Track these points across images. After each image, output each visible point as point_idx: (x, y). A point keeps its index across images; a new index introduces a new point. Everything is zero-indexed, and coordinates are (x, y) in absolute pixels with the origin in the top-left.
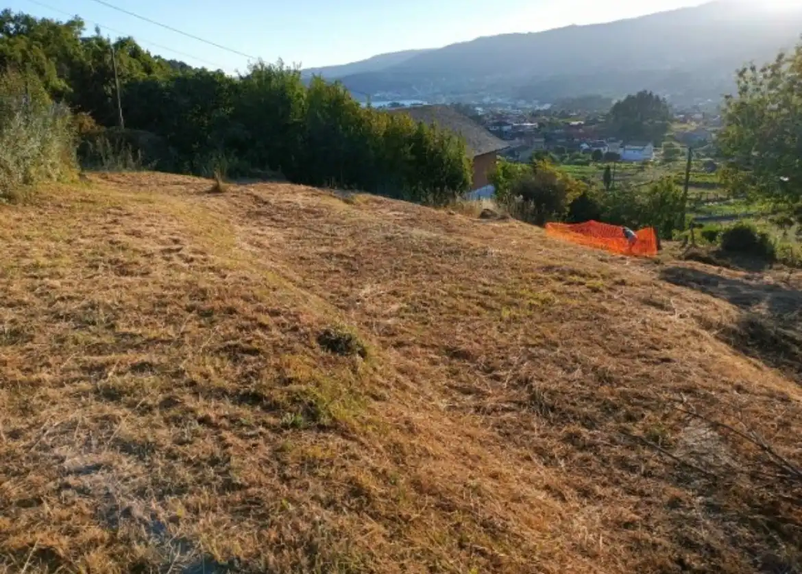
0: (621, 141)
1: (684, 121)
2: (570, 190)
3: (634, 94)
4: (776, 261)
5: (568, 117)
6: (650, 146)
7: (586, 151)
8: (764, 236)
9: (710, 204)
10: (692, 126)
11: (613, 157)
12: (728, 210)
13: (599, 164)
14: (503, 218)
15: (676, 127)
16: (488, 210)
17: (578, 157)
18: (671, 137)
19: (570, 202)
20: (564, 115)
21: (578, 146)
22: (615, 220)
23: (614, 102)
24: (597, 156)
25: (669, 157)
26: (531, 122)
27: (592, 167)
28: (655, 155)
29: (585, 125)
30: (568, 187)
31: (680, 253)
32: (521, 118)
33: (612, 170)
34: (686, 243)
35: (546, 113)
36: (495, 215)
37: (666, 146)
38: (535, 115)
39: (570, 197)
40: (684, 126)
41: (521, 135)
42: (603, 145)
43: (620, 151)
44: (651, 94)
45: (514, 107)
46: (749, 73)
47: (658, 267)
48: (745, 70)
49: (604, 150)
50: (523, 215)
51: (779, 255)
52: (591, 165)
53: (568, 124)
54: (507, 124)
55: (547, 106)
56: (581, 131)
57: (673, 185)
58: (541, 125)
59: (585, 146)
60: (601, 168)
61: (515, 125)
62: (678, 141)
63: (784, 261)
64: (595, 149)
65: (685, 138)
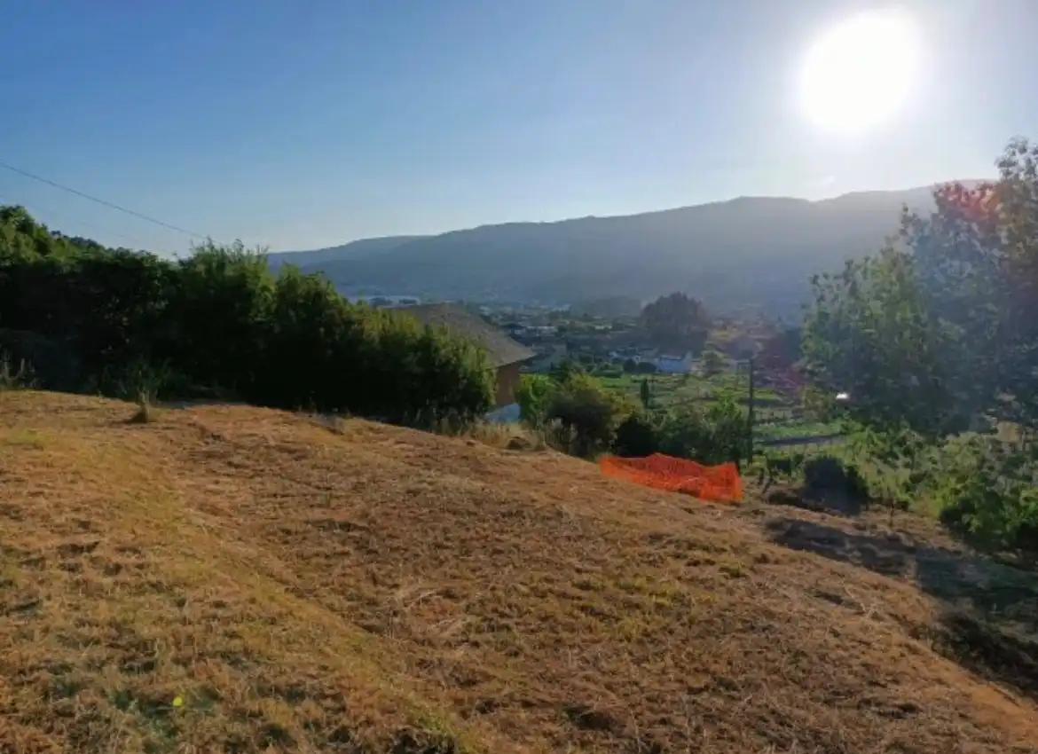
0: (656, 350)
1: (724, 328)
2: (617, 411)
3: (666, 295)
4: (873, 501)
5: (591, 320)
6: (689, 356)
7: (616, 361)
8: (853, 471)
9: (766, 425)
10: (732, 335)
11: (647, 368)
12: (787, 433)
13: (633, 377)
14: (539, 449)
15: (716, 334)
16: (517, 438)
17: (607, 367)
18: (711, 345)
19: (616, 426)
20: (586, 318)
21: (607, 354)
22: (676, 450)
23: (644, 304)
24: (630, 367)
25: (713, 368)
26: (549, 325)
27: (625, 380)
28: (696, 368)
29: (612, 330)
30: (614, 407)
31: (758, 491)
32: (536, 321)
33: (650, 384)
34: (761, 478)
35: (566, 315)
36: (528, 445)
37: (708, 356)
38: (553, 316)
39: (618, 420)
40: (725, 333)
41: (539, 340)
42: (634, 353)
43: (656, 361)
44: (685, 297)
45: (526, 307)
46: (821, 281)
47: (759, 519)
48: (816, 277)
49: (637, 360)
50: (564, 446)
51: (872, 493)
52: (623, 376)
53: (594, 329)
54: (521, 328)
55: (565, 308)
56: (608, 337)
57: (736, 405)
58: (562, 329)
59: (615, 355)
60: (635, 381)
61: (529, 327)
62: (719, 350)
63: (880, 500)
64: (626, 358)
65: (730, 348)
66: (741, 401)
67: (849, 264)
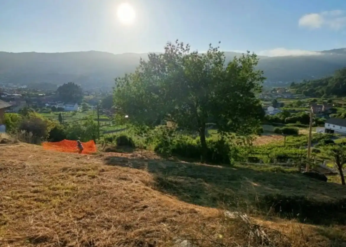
0: (64, 103)
1: (88, 95)
2: (49, 126)
3: (67, 83)
4: (136, 147)
5: (36, 92)
6: (76, 105)
7: (48, 107)
8: (130, 139)
9: (104, 127)
10: (91, 97)
11: (60, 109)
12: (111, 129)
13: (55, 113)
14: (15, 142)
15: (86, 97)
16: (5, 139)
17: (44, 109)
18: (84, 101)
19: (49, 131)
20: (34, 91)
21: (44, 105)
22: (73, 138)
23: (58, 86)
24: (54, 109)
25: (85, 109)
26: (18, 94)
27: (52, 114)
28: (79, 109)
29: (45, 95)
30: (48, 124)
31: (102, 149)
32: (12, 91)
33: (62, 115)
34: (103, 144)
35: (25, 89)
36: (10, 141)
37: (83, 105)
38: (19, 90)
39: (49, 129)
40: (88, 97)
41: (13, 100)
42: (56, 104)
43: (64, 107)
44: (74, 84)
45: (7, 86)
46: (118, 80)
47: (102, 158)
48: (117, 79)
49: (57, 107)
50: (27, 141)
51: (136, 145)
52: (51, 113)
53: (38, 95)
54: (3, 94)
55: (25, 87)
56: (44, 98)
57: (93, 121)
58: (23, 95)
59: (47, 105)
60: (56, 114)
61: (8, 94)
62: (87, 103)
63: (138, 147)
64: (52, 106)
65: (91, 102)
66: (95, 120)
67: (126, 75)
